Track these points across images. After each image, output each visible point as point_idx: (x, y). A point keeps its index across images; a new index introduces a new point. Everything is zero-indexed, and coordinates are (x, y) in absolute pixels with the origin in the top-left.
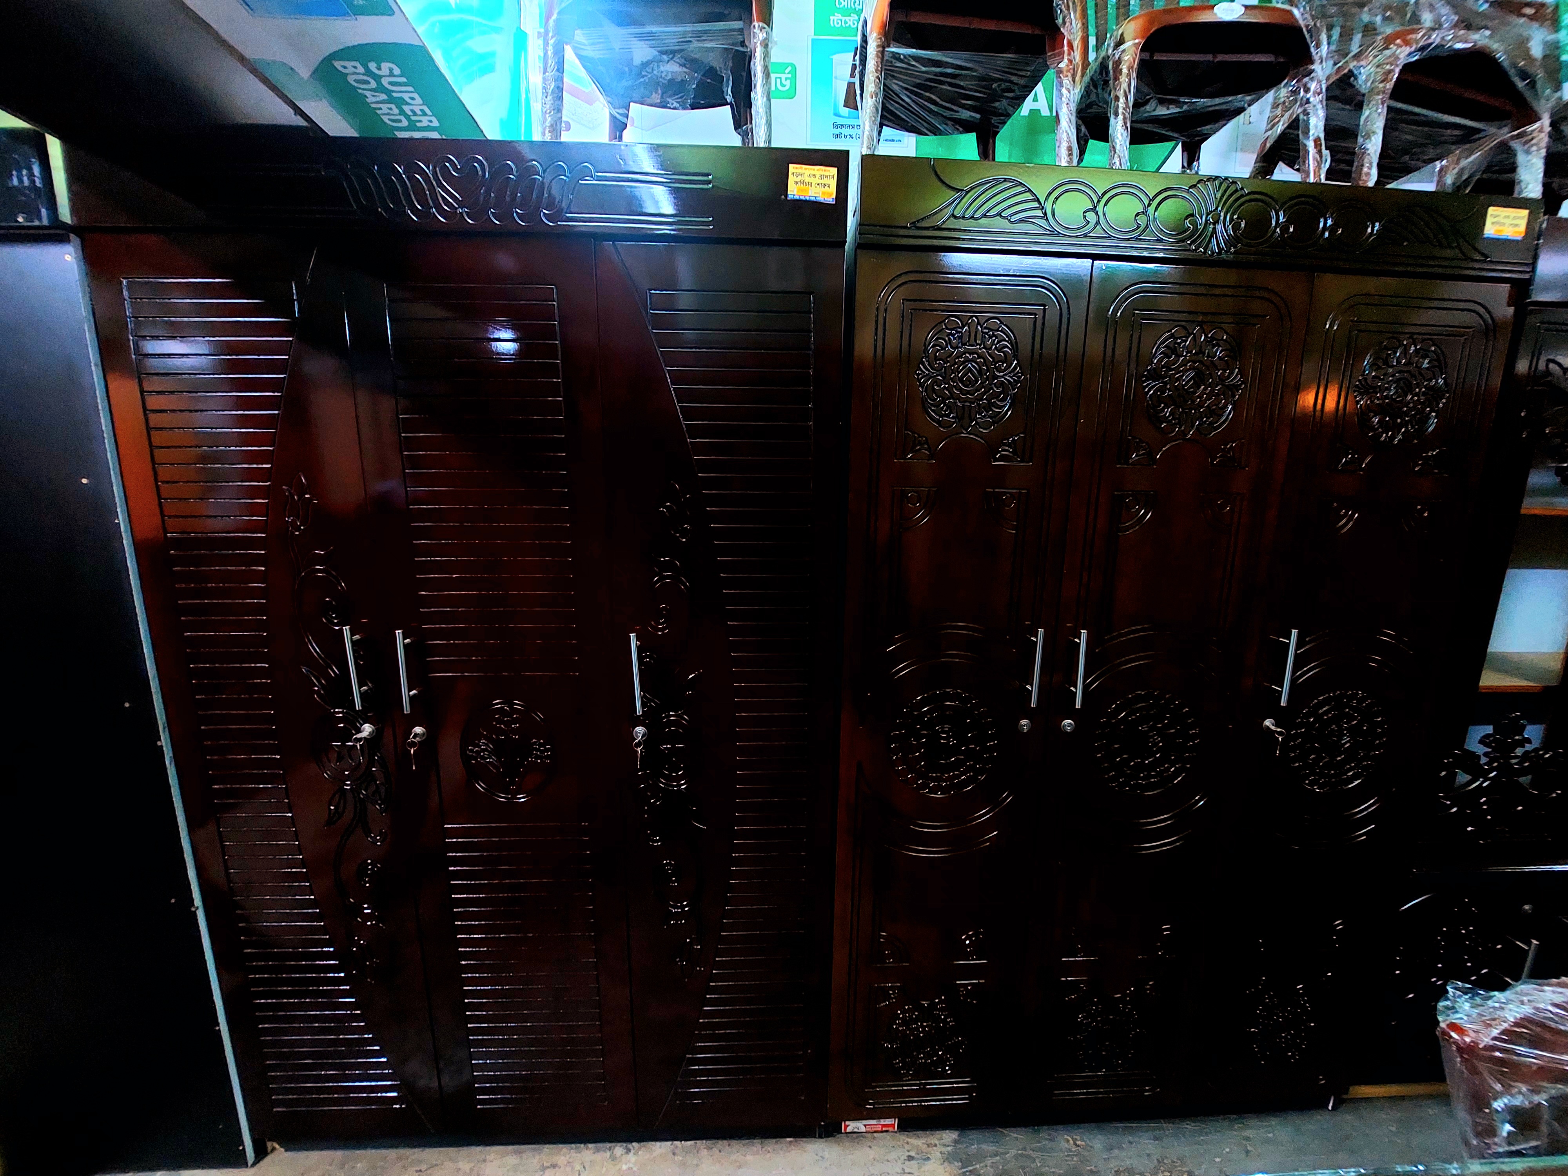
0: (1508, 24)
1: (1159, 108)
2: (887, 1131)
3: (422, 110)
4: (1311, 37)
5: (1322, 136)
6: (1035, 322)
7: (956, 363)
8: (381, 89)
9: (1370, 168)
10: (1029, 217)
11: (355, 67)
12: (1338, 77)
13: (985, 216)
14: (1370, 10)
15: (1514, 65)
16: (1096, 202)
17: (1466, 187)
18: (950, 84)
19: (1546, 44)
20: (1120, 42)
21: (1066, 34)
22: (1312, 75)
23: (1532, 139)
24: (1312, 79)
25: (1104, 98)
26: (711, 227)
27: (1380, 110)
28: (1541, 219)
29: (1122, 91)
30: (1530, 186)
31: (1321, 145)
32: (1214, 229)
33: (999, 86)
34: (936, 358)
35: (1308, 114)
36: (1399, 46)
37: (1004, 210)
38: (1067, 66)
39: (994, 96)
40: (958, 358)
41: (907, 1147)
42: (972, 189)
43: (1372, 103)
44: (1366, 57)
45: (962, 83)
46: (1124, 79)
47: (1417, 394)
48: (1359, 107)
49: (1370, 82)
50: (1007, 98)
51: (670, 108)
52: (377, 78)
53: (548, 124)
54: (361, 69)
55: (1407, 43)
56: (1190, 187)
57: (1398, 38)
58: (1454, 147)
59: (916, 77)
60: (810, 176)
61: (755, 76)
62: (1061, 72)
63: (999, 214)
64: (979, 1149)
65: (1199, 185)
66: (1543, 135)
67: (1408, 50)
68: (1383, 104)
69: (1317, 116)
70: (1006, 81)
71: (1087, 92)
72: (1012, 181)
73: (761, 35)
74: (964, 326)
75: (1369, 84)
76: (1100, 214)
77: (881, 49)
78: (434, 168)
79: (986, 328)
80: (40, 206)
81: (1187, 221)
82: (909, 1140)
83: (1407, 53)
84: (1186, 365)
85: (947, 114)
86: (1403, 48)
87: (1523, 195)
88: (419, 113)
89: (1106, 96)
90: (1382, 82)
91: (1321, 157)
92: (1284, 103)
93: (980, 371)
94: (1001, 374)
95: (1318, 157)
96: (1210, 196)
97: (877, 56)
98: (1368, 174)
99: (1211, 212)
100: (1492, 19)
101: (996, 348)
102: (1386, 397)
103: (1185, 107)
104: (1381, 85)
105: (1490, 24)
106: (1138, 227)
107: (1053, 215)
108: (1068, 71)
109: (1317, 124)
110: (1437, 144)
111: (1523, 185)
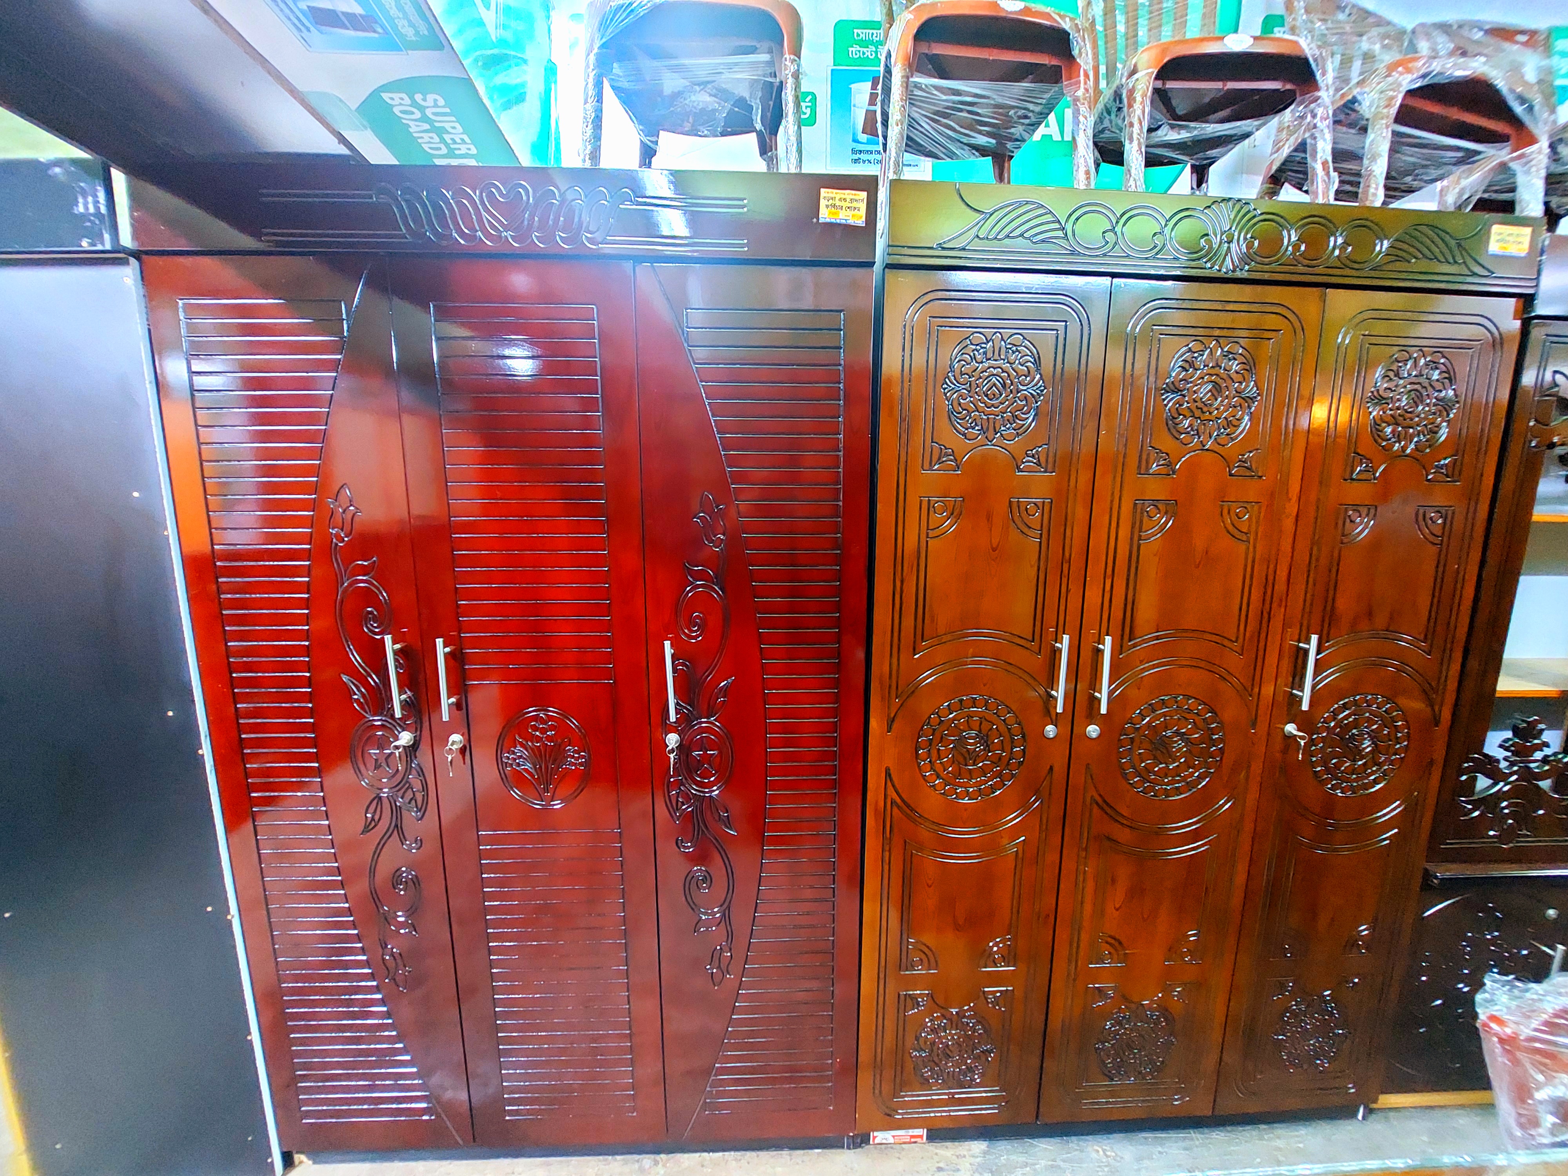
0: (1503, 51)
1: (1171, 132)
2: (915, 1142)
3: (462, 140)
4: (1317, 65)
5: (1330, 159)
6: (1057, 337)
7: (981, 378)
8: (424, 119)
9: (1377, 189)
10: (1050, 238)
11: (402, 99)
12: (1342, 103)
13: (1008, 236)
14: (1369, 39)
15: (1512, 91)
16: (1114, 222)
17: (1466, 207)
18: (969, 112)
19: (1540, 69)
20: (1134, 72)
21: (1082, 64)
22: (1319, 101)
23: (1531, 161)
24: (1319, 105)
25: (1117, 125)
26: (746, 249)
27: (1384, 135)
28: (1544, 236)
29: (1136, 117)
30: (1531, 206)
31: (1329, 168)
32: (1229, 248)
33: (1015, 113)
34: (962, 374)
35: (1315, 138)
36: (1401, 74)
37: (1027, 231)
38: (1084, 94)
39: (1009, 123)
40: (982, 372)
41: (936, 1158)
42: (995, 211)
43: (1377, 127)
44: (1371, 84)
45: (979, 111)
46: (1137, 106)
47: (1428, 405)
48: (1364, 130)
49: (1375, 106)
50: (1023, 124)
51: (701, 136)
52: (422, 109)
53: (588, 152)
54: (407, 101)
55: (1409, 71)
56: (1205, 208)
57: (1400, 66)
58: (1454, 168)
59: (934, 104)
60: (840, 200)
61: (786, 105)
62: (1078, 100)
63: (1022, 235)
64: (1008, 1159)
65: (1213, 206)
66: (1541, 157)
67: (1409, 77)
68: (1387, 127)
69: (1325, 140)
70: (1025, 109)
71: (1100, 118)
72: (1033, 203)
73: (792, 67)
74: (988, 342)
75: (1373, 109)
76: (1119, 233)
77: (905, 80)
78: (481, 194)
79: (1010, 344)
80: (104, 232)
81: (1202, 241)
82: (937, 1151)
83: (1409, 80)
84: (1203, 378)
85: (965, 140)
86: (1405, 76)
87: (1525, 214)
88: (459, 141)
89: (1120, 122)
90: (1386, 107)
91: (1329, 178)
92: (1289, 126)
93: (1004, 385)
94: (1025, 388)
95: (1326, 179)
96: (1225, 217)
97: (902, 85)
98: (1375, 195)
99: (1225, 232)
100: (1488, 46)
101: (1020, 363)
102: (1398, 408)
103: (1195, 133)
104: (1385, 111)
105: (1485, 51)
106: (1155, 247)
107: (1074, 235)
108: (1085, 99)
109: (1324, 148)
110: (1439, 165)
111: (1524, 204)
